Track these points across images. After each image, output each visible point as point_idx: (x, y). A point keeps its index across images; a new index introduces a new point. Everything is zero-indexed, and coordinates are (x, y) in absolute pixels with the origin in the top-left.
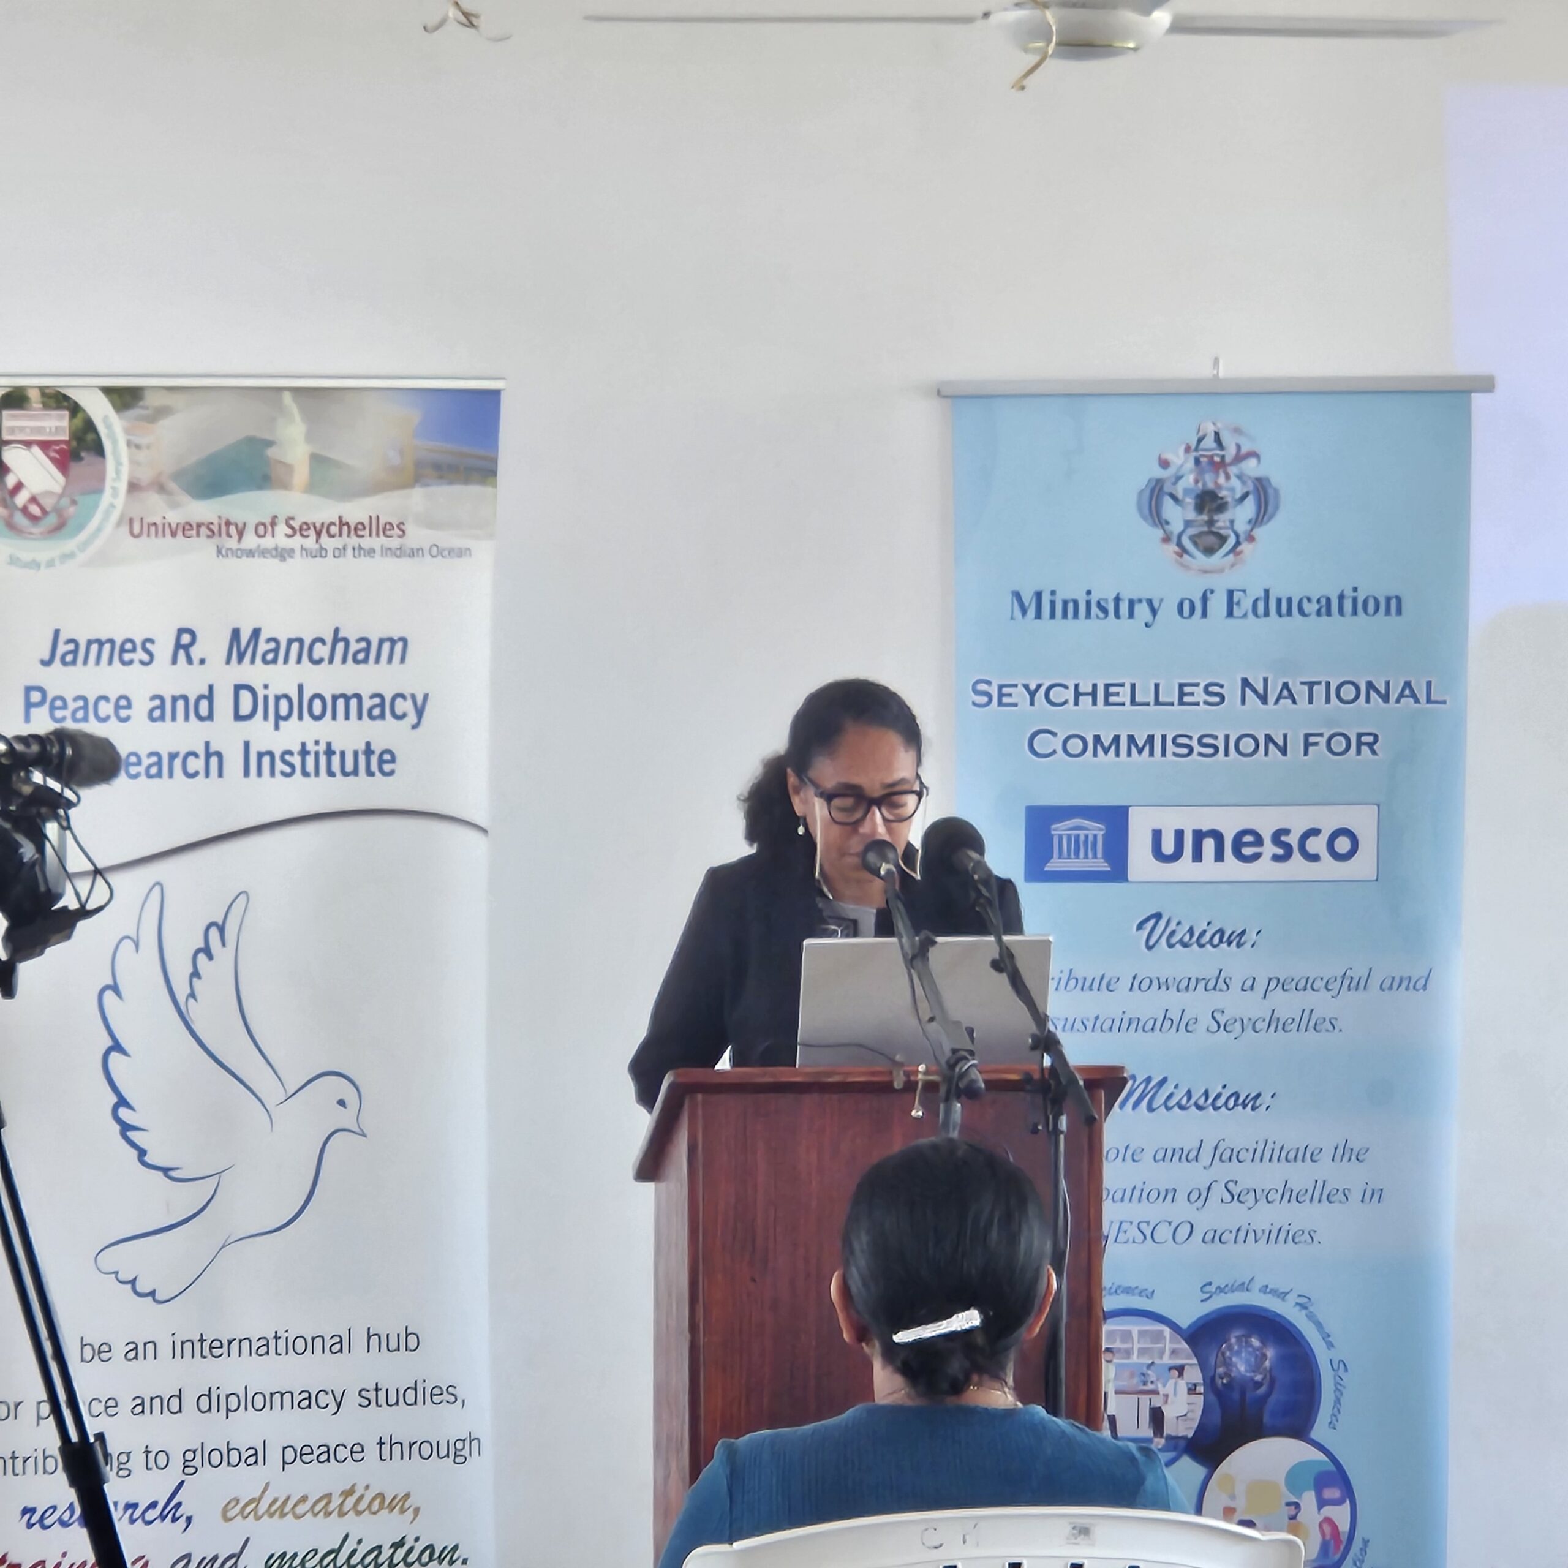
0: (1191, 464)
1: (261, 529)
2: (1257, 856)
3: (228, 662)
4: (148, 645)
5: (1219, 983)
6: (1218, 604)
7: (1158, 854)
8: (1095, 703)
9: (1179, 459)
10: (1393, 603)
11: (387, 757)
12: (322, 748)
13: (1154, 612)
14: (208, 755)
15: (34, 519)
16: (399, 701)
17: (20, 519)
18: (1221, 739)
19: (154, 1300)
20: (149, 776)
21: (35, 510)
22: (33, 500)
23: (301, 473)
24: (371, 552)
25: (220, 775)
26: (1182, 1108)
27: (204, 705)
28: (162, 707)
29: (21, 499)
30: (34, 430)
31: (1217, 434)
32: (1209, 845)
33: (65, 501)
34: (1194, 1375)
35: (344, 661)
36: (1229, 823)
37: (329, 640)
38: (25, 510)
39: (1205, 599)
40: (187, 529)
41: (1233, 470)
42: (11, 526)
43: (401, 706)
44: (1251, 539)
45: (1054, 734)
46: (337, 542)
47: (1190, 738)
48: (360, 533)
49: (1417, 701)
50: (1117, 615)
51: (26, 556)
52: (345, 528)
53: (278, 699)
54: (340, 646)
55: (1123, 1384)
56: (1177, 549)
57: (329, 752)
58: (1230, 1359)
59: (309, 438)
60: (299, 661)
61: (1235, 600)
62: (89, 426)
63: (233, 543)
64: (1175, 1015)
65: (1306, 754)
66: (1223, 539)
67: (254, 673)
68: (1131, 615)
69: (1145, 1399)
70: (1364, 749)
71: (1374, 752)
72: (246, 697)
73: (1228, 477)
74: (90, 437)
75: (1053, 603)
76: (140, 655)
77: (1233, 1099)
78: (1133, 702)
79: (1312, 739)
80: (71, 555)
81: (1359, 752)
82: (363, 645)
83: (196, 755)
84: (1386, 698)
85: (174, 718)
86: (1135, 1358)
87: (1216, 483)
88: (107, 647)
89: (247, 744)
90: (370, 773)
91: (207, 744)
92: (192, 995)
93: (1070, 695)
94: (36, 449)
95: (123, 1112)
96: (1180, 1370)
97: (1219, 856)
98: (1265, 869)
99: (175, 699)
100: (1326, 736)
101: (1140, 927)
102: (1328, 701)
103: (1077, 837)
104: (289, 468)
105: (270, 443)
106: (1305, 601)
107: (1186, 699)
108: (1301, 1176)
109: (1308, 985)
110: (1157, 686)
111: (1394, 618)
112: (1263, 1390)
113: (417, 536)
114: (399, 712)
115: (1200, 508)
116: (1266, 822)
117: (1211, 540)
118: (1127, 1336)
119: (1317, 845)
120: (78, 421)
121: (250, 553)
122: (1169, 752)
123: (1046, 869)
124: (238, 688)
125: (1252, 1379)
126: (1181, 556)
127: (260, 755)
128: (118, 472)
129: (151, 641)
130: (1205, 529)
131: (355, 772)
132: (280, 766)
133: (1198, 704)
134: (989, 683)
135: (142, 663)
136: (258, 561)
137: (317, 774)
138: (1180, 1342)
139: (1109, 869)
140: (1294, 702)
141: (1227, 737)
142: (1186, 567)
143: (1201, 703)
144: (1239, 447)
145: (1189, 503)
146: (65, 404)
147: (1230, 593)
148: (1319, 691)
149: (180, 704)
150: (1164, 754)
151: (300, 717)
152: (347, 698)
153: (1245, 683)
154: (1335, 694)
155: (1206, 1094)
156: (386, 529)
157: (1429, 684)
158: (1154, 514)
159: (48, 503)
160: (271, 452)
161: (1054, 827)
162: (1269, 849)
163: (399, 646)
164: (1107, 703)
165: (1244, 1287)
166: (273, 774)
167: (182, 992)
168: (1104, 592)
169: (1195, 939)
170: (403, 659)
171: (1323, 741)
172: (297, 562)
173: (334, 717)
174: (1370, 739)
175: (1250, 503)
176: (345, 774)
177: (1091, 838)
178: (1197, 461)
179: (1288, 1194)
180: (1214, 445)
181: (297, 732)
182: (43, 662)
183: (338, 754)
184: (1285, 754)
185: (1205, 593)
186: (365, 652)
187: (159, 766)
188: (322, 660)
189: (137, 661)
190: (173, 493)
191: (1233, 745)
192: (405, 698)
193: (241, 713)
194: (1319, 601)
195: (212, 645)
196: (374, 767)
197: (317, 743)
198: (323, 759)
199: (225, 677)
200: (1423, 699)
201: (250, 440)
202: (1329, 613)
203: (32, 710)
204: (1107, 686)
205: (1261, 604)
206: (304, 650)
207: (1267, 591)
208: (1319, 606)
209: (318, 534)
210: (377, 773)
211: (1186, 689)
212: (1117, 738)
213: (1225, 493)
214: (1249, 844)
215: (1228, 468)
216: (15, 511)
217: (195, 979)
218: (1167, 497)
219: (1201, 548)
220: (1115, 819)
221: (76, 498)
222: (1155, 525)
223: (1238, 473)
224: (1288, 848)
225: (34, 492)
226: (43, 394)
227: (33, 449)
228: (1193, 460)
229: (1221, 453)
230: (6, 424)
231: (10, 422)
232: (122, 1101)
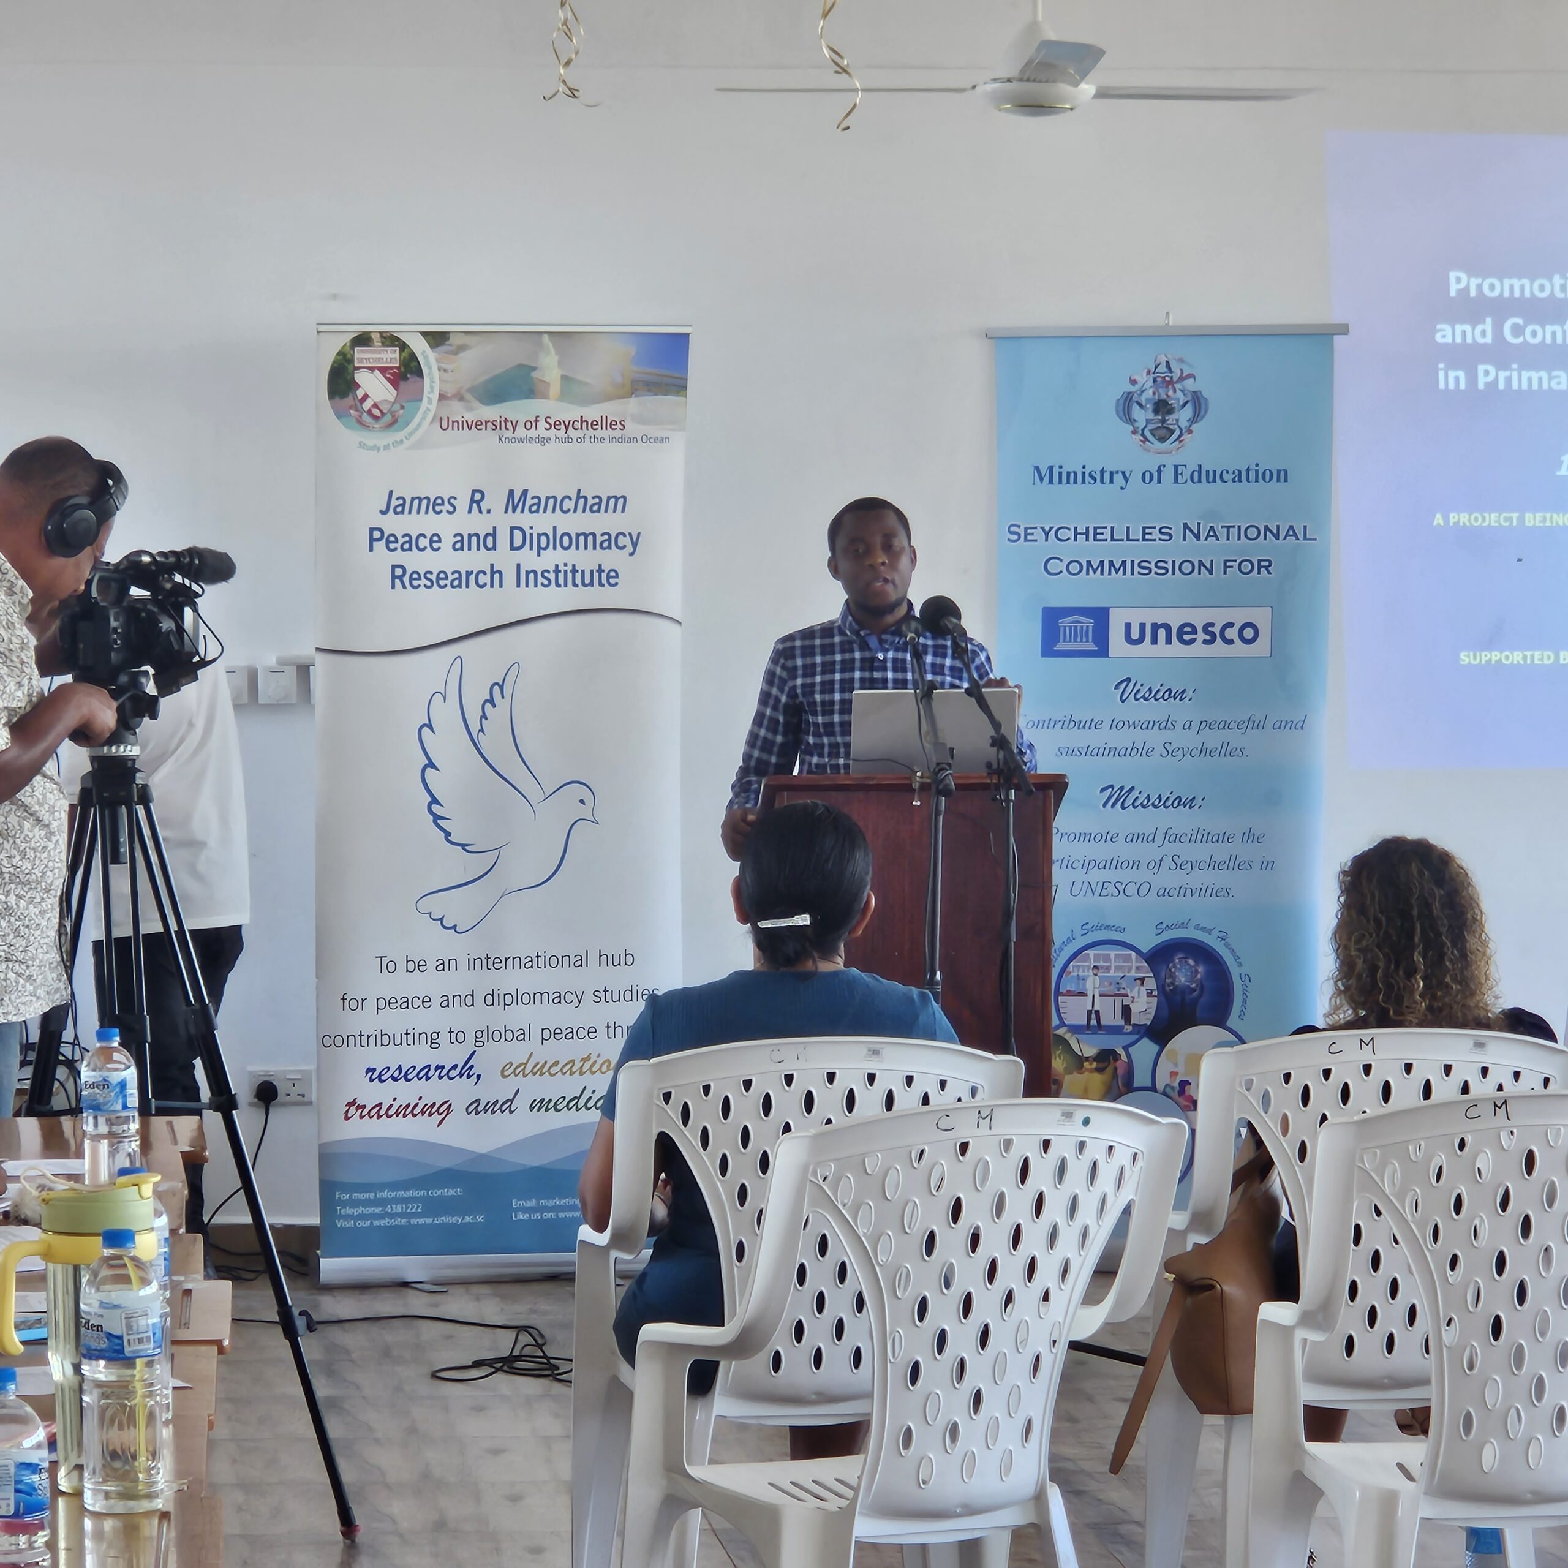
0: (1150, 383)
1: (528, 426)
2: (1193, 641)
3: (506, 512)
4: (452, 501)
5: (1167, 725)
6: (1168, 474)
7: (1129, 639)
8: (1087, 540)
9: (1144, 379)
10: (1282, 473)
11: (612, 574)
12: (570, 568)
13: (1126, 480)
14: (493, 573)
15: (376, 418)
16: (621, 537)
17: (366, 418)
18: (1170, 563)
19: (455, 931)
20: (453, 586)
21: (376, 412)
22: (375, 405)
23: (555, 388)
24: (602, 440)
25: (501, 586)
26: (1144, 807)
27: (490, 539)
28: (462, 541)
29: (367, 405)
30: (375, 360)
31: (1167, 362)
32: (1162, 633)
33: (397, 407)
34: (1151, 983)
35: (584, 511)
36: (1175, 618)
37: (574, 497)
38: (369, 412)
39: (1159, 471)
40: (478, 424)
41: (1178, 386)
42: (360, 422)
43: (621, 541)
44: (1190, 432)
45: (1061, 560)
46: (580, 433)
47: (1150, 562)
48: (595, 427)
49: (1298, 539)
50: (1102, 482)
51: (370, 442)
52: (585, 424)
53: (539, 536)
54: (582, 501)
55: (1105, 990)
56: (1142, 438)
57: (574, 571)
58: (1174, 973)
59: (560, 364)
60: (554, 511)
61: (1180, 472)
62: (413, 357)
63: (509, 434)
64: (1139, 746)
65: (1225, 573)
66: (1172, 432)
67: (524, 519)
68: (1111, 482)
69: (1119, 999)
70: (1262, 569)
71: (1269, 572)
72: (518, 535)
73: (1175, 391)
74: (413, 364)
75: (1060, 474)
76: (447, 507)
77: (1177, 802)
78: (1113, 539)
79: (1228, 564)
80: (401, 441)
81: (1259, 573)
82: (597, 500)
83: (485, 573)
84: (1277, 537)
85: (469, 549)
86: (1112, 973)
87: (1167, 395)
88: (425, 502)
89: (518, 565)
90: (601, 585)
91: (492, 565)
92: (482, 730)
93: (1071, 534)
94: (377, 371)
95: (435, 807)
96: (1142, 980)
97: (1169, 641)
98: (1198, 649)
99: (470, 536)
100: (1238, 561)
101: (1116, 687)
102: (1239, 539)
103: (1076, 628)
104: (547, 384)
105: (534, 369)
106: (1225, 472)
107: (1147, 537)
108: (1221, 852)
109: (1227, 726)
110: (1128, 528)
111: (1282, 484)
112: (1196, 994)
113: (632, 429)
114: (620, 544)
115: (1156, 411)
116: (1199, 618)
117: (1163, 432)
118: (1107, 958)
119: (1231, 633)
120: (404, 354)
121: (521, 440)
122: (1136, 572)
123: (1055, 649)
124: (512, 529)
125: (1189, 986)
126: (1144, 443)
127: (528, 573)
128: (432, 388)
129: (455, 498)
130: (1160, 425)
131: (591, 584)
132: (540, 580)
133: (1155, 540)
134: (1019, 526)
135: (448, 512)
136: (526, 445)
137: (566, 586)
138: (1141, 963)
139: (1096, 649)
140: (1217, 539)
141: (1174, 562)
142: (1147, 450)
143: (1157, 540)
144: (1182, 371)
145: (1149, 408)
146: (397, 343)
147: (1176, 467)
148: (1234, 532)
149: (474, 539)
150: (1132, 573)
151: (555, 548)
152: (586, 536)
153: (1186, 526)
154: (1243, 533)
155: (1160, 797)
156: (612, 425)
157: (1305, 527)
158: (1126, 415)
159: (385, 408)
160: (535, 374)
161: (1060, 621)
162: (1201, 636)
163: (621, 501)
164: (1095, 540)
165: (1184, 926)
166: (536, 586)
167: (475, 729)
168: (1094, 466)
169: (1152, 695)
170: (623, 510)
171: (1235, 564)
172: (552, 446)
173: (577, 548)
174: (1267, 563)
175: (1189, 406)
176: (584, 585)
177: (1085, 628)
178: (1155, 380)
179: (1215, 865)
180: (1165, 370)
181: (552, 558)
182: (382, 512)
183: (580, 571)
184: (1211, 574)
185: (1159, 467)
186: (598, 505)
187: (460, 580)
188: (569, 510)
189: (444, 511)
190: (469, 401)
191: (1177, 567)
192: (624, 535)
193: (515, 545)
194: (1234, 473)
195: (495, 501)
196: (604, 581)
197: (566, 565)
198: (570, 575)
199: (503, 521)
200: (1301, 537)
201: (521, 366)
202: (1240, 481)
203: (374, 543)
204: (1095, 528)
205: (1196, 475)
206: (557, 503)
207: (1200, 466)
208: (1234, 476)
209: (567, 428)
210: (606, 585)
211: (1147, 531)
212: (1102, 562)
213: (1173, 402)
214: (1188, 633)
215: (1175, 385)
216: (362, 413)
217: (483, 720)
218: (1135, 404)
219: (1157, 437)
220: (1101, 616)
221: (404, 404)
222: (1127, 423)
223: (1181, 388)
224: (1213, 635)
225: (375, 400)
226: (382, 336)
227: (375, 373)
228: (1152, 380)
229: (1170, 375)
230: (357, 356)
231: (361, 355)
232: (434, 801)
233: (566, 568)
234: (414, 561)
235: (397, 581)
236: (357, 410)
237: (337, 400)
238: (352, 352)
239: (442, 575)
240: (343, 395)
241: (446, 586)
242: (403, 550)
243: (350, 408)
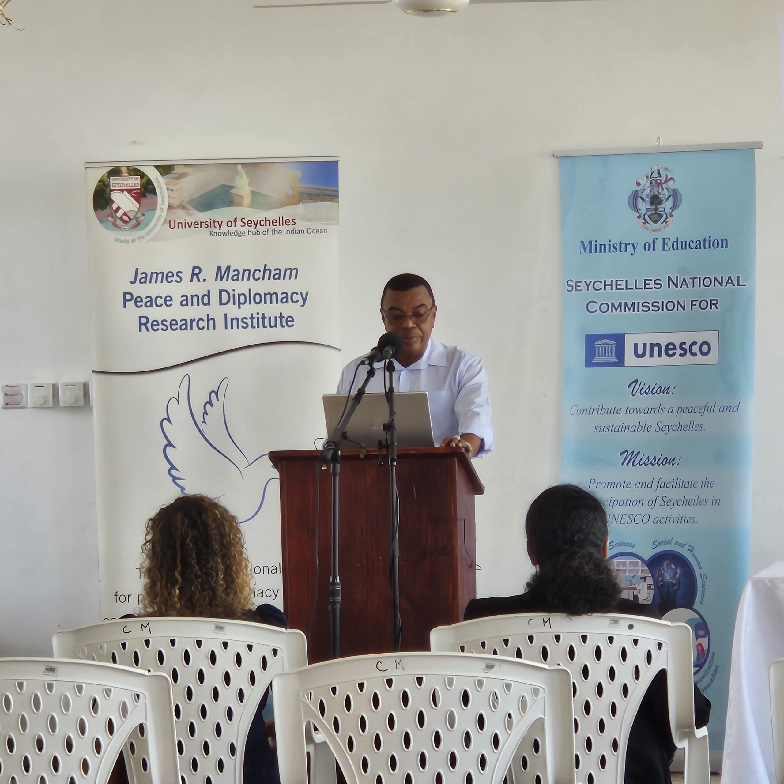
0: (648, 184)
1: (230, 224)
2: (674, 354)
3: (216, 280)
4: (179, 274)
5: (659, 410)
6: (659, 245)
7: (637, 355)
8: (612, 289)
9: (644, 182)
10: (724, 242)
11: (290, 319)
12: (260, 316)
13: (635, 249)
14: (208, 320)
15: (126, 222)
16: (295, 295)
17: (119, 222)
18: (661, 303)
20: (181, 329)
21: (126, 218)
22: (125, 214)
23: (247, 200)
24: (280, 232)
25: (214, 328)
26: (645, 464)
27: (206, 299)
28: (187, 300)
29: (119, 214)
30: (124, 185)
31: (658, 170)
32: (656, 349)
33: (139, 214)
34: (650, 581)
35: (269, 279)
36: (663, 339)
37: (262, 270)
38: (121, 218)
39: (654, 242)
40: (196, 225)
42: (115, 225)
43: (295, 297)
44: (672, 216)
45: (596, 303)
46: (265, 228)
47: (649, 303)
48: (275, 224)
49: (734, 285)
50: (621, 250)
51: (122, 238)
52: (268, 222)
53: (239, 295)
54: (267, 273)
56: (643, 221)
57: (264, 318)
58: (664, 573)
59: (250, 184)
60: (249, 279)
61: (666, 243)
62: (149, 182)
63: (217, 230)
64: (642, 424)
65: (691, 309)
66: (661, 216)
67: (229, 285)
68: (626, 250)
69: (631, 591)
70: (713, 306)
71: (717, 308)
72: (224, 295)
73: (663, 190)
74: (150, 187)
76: (176, 278)
77: (665, 461)
78: (626, 288)
79: (694, 303)
80: (143, 237)
81: (711, 308)
82: (278, 271)
83: (203, 320)
84: (721, 284)
85: (192, 305)
86: (627, 574)
87: (658, 192)
88: (160, 276)
89: (226, 315)
90: (282, 326)
91: (208, 315)
92: (204, 422)
93: (602, 285)
94: (125, 192)
95: (173, 472)
96: (645, 578)
97: (660, 355)
98: (677, 360)
99: (192, 297)
100: (699, 301)
101: (629, 387)
102: (700, 286)
103: (605, 347)
104: (242, 197)
105: (232, 187)
106: (691, 242)
107: (647, 286)
108: (690, 493)
109: (693, 410)
110: (636, 281)
111: (724, 249)
112: (676, 587)
113: (300, 224)
114: (295, 300)
115: (652, 203)
116: (676, 338)
117: (656, 217)
118: (624, 564)
119: (695, 349)
120: (144, 180)
121: (225, 234)
122: (640, 310)
123: (593, 361)
124: (221, 291)
125: (672, 582)
126: (645, 224)
127: (232, 319)
128: (163, 201)
129: (181, 273)
130: (654, 212)
131: (276, 326)
132: (241, 324)
133: (651, 288)
134: (572, 281)
135: (177, 281)
136: (228, 237)
137: (258, 327)
138: (645, 567)
139: (617, 361)
140: (688, 287)
141: (663, 303)
142: (647, 229)
143: (653, 288)
144: (667, 175)
145: (648, 201)
146: (138, 173)
147: (664, 239)
148: (697, 281)
149: (195, 299)
150: (638, 311)
151: (250, 303)
152: (271, 295)
153: (669, 279)
154: (702, 282)
155: (655, 458)
156: (286, 222)
157: (738, 277)
158: (634, 206)
159: (132, 215)
160: (233, 191)
161: (596, 343)
162: (678, 351)
163: (294, 272)
164: (617, 289)
165: (669, 542)
166: (238, 327)
167: (199, 421)
168: (615, 241)
170: (296, 278)
171: (698, 303)
172: (247, 238)
173: (265, 303)
174: (715, 302)
175: (671, 199)
176: (271, 327)
177: (610, 347)
178: (651, 183)
179: (686, 502)
180: (658, 175)
181: (248, 310)
182: (131, 282)
183: (268, 318)
184: (684, 310)
185: (654, 240)
186: (278, 275)
187: (186, 325)
188: (259, 278)
189: (174, 281)
190: (189, 210)
191: (665, 306)
192: (297, 294)
193: (223, 302)
194: (696, 243)
195: (209, 273)
196: (284, 323)
197: (258, 314)
198: (261, 320)
199: (215, 287)
200: (736, 284)
201: (223, 186)
202: (700, 248)
203: (127, 303)
204: (617, 281)
205: (675, 244)
206: (251, 274)
207: (677, 238)
208: (696, 244)
209: (256, 225)
210: (286, 326)
211: (647, 282)
212: (620, 304)
213: (662, 196)
214: (671, 349)
215: (664, 186)
216: (117, 219)
217: (205, 415)
218: (640, 199)
219: (653, 220)
220: (619, 339)
221: (144, 213)
222: (635, 211)
223: (667, 187)
224: (685, 350)
225: (125, 211)
226: (128, 169)
227: (124, 193)
228: (649, 182)
229: (660, 178)
230: (112, 182)
231: (114, 182)
232: (173, 467)
233: (258, 316)
234: (154, 313)
235: (143, 327)
236: (113, 217)
237: (99, 211)
238: (109, 180)
239: (174, 322)
240: (104, 208)
241: (177, 329)
242: (146, 306)
243: (109, 216)
